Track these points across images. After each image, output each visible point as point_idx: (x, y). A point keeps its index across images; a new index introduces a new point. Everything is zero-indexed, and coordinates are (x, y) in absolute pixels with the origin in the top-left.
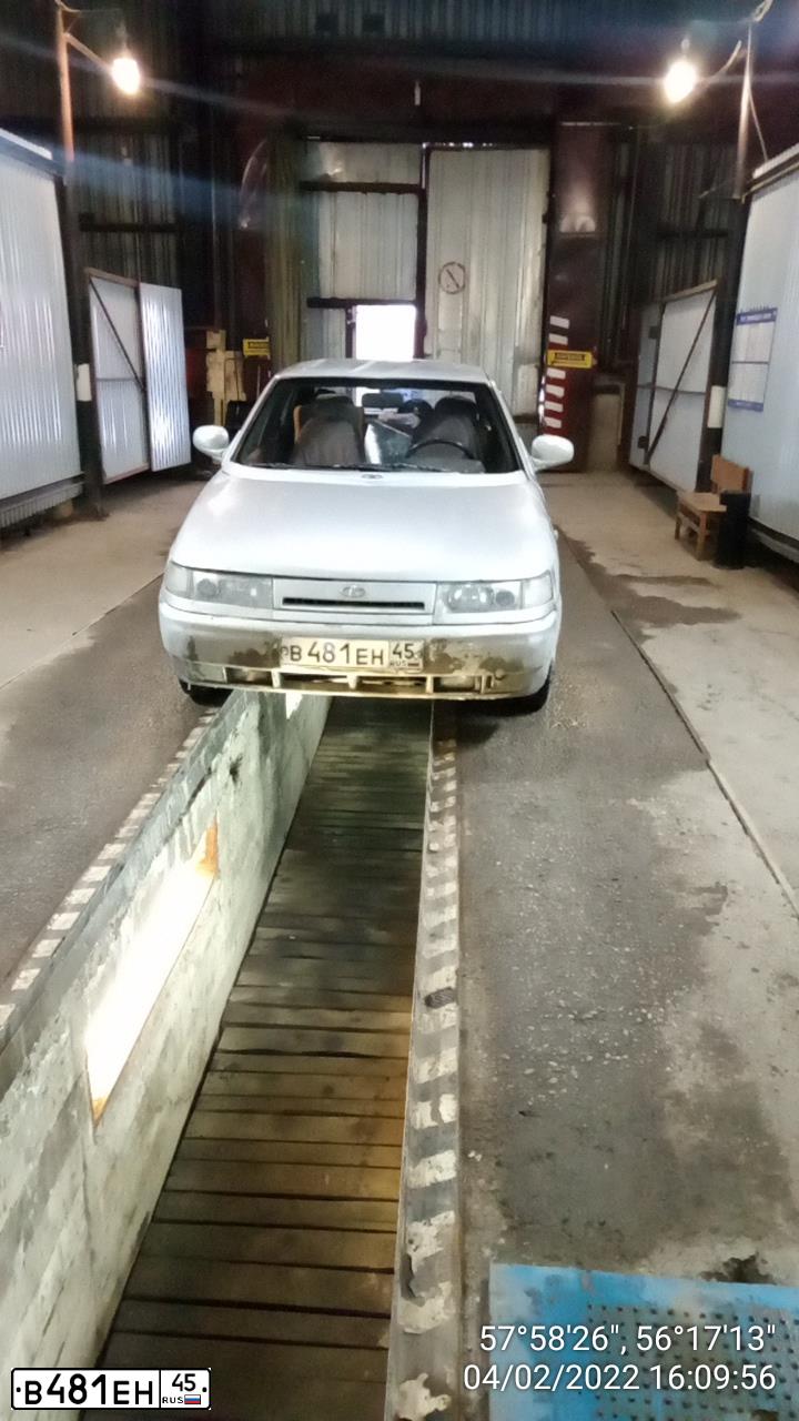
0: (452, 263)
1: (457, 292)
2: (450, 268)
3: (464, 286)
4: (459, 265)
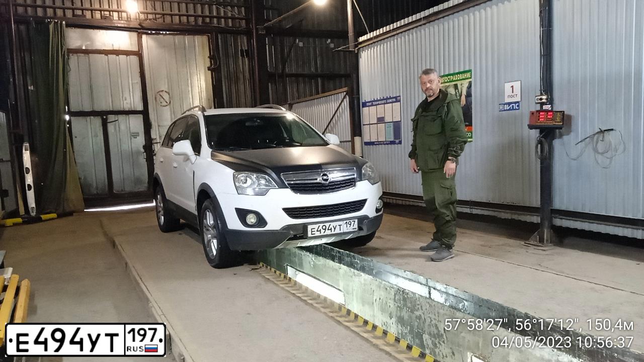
0: (163, 91)
1: (167, 105)
2: (161, 93)
3: (170, 103)
4: (166, 92)
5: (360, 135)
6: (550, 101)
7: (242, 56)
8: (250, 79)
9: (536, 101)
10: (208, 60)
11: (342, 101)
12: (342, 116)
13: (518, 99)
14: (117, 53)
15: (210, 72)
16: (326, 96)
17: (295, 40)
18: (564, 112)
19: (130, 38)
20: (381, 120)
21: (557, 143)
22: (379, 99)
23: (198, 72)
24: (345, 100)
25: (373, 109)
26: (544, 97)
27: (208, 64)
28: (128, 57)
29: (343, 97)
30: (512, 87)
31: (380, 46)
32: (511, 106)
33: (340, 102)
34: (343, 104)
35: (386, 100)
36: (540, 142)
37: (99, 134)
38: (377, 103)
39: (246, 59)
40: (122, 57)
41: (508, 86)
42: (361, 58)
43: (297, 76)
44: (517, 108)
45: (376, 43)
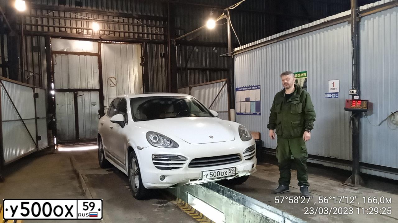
0: (112, 77)
1: (114, 86)
2: (111, 79)
3: (116, 84)
4: (114, 78)
5: (234, 108)
6: (359, 93)
7: (161, 56)
8: (166, 70)
9: (350, 93)
10: (140, 59)
11: (223, 87)
12: (223, 96)
13: (337, 91)
14: (85, 54)
15: (141, 66)
16: (213, 83)
17: (194, 48)
18: (368, 101)
19: (94, 45)
20: (247, 100)
21: (363, 120)
22: (246, 86)
23: (134, 66)
24: (225, 86)
25: (242, 92)
26: (355, 91)
27: (140, 62)
28: (92, 56)
29: (223, 85)
30: (333, 83)
31: (248, 54)
32: (333, 95)
33: (222, 87)
34: (223, 88)
35: (251, 88)
36: (352, 119)
37: (72, 103)
38: (245, 89)
39: (164, 59)
40: (88, 57)
41: (330, 83)
42: (235, 61)
43: (194, 69)
44: (336, 96)
45: (245, 52)
